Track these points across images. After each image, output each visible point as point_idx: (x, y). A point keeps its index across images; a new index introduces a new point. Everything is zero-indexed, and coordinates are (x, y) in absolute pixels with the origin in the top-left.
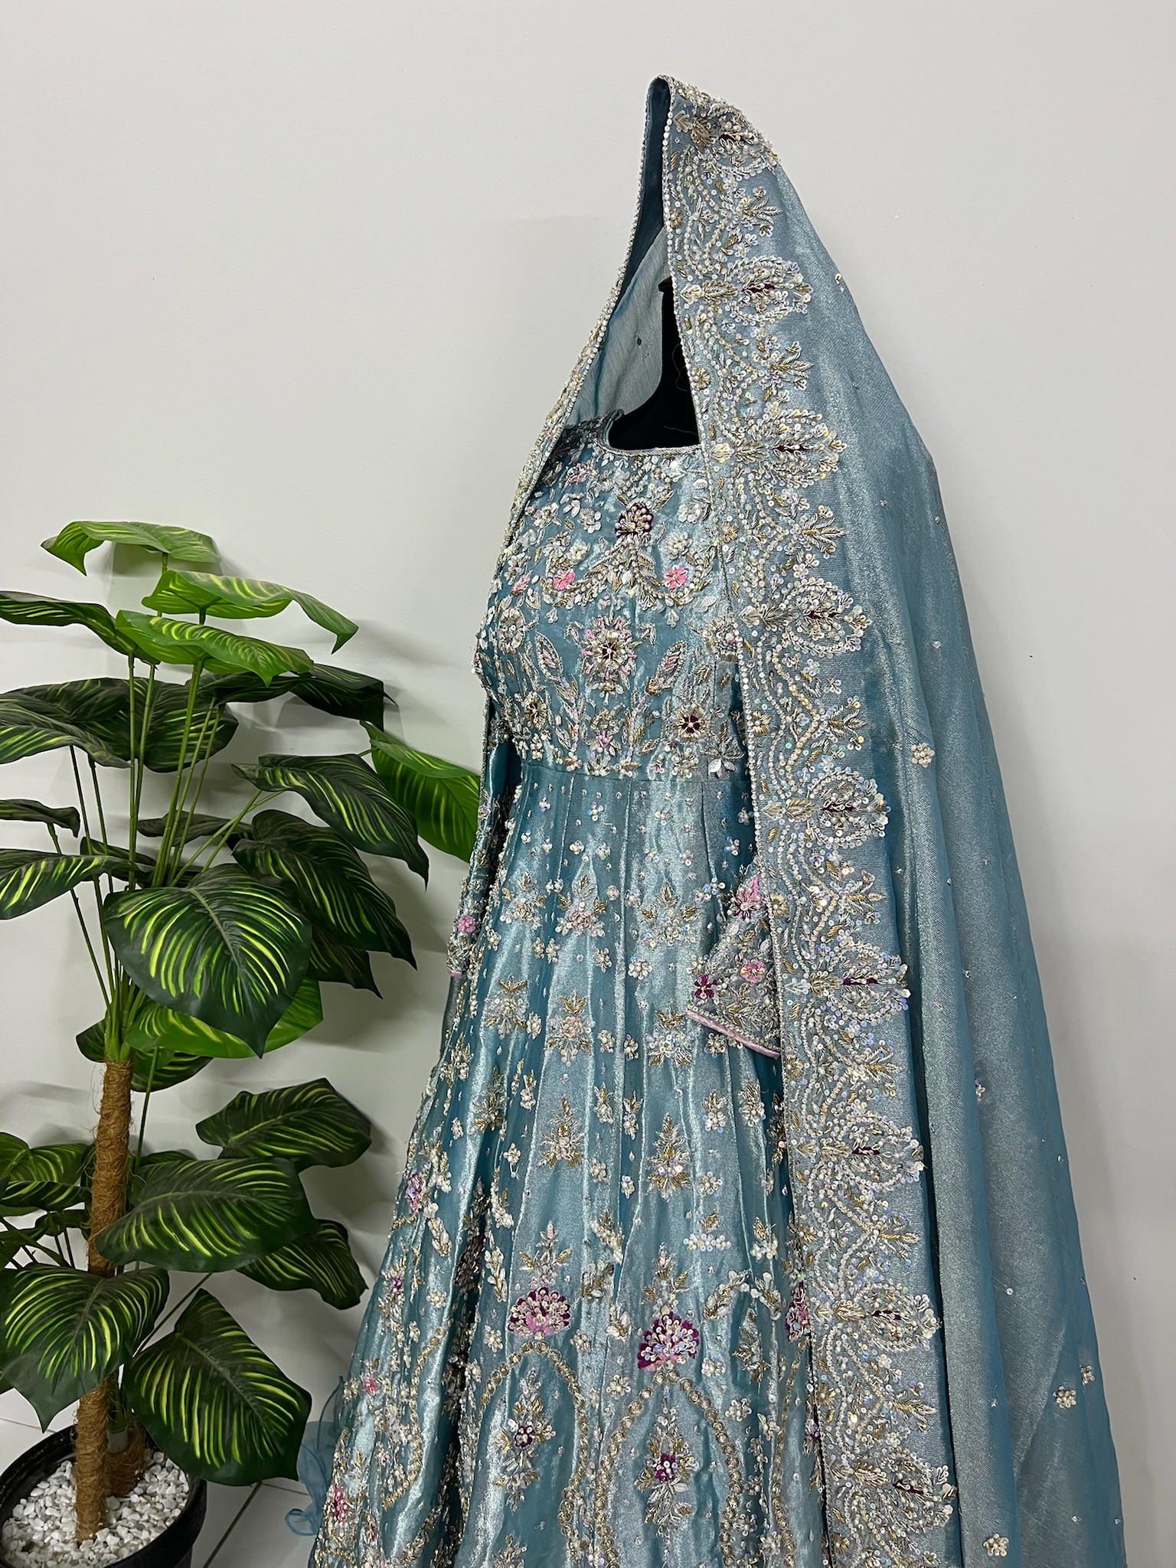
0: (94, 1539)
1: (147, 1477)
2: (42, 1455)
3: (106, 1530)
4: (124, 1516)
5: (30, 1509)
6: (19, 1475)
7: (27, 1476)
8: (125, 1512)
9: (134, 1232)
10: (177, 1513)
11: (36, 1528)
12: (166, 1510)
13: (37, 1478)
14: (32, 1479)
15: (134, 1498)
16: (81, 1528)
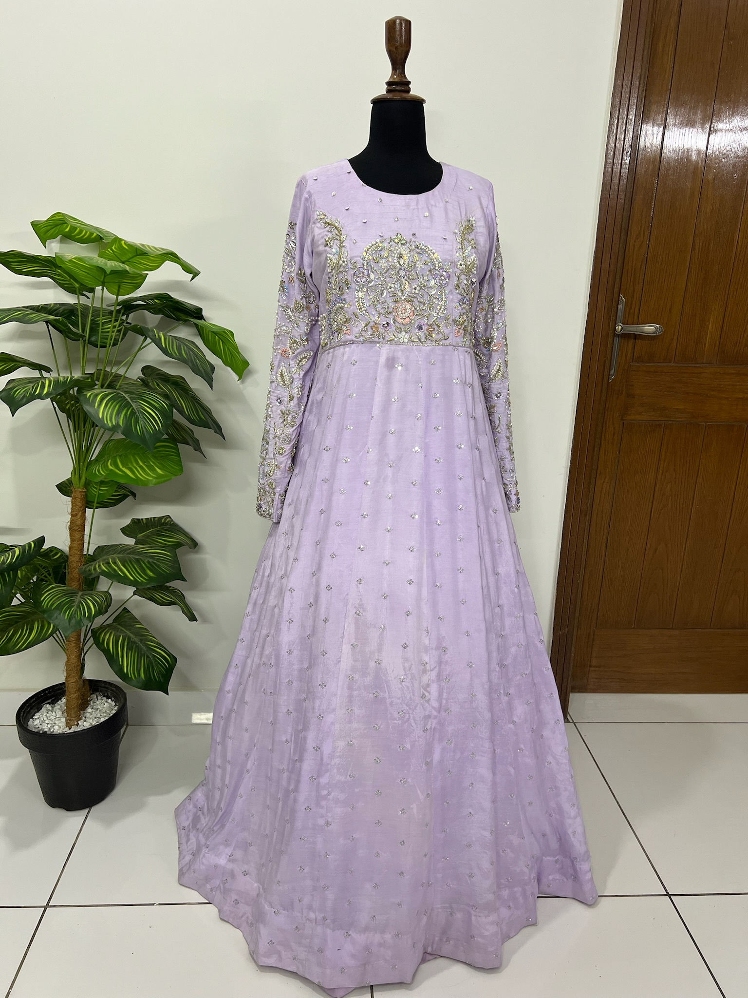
0: (78, 724)
1: (91, 702)
3: (82, 721)
4: (87, 716)
5: (37, 722)
7: (31, 709)
9: (97, 566)
11: (44, 727)
12: (108, 712)
14: (33, 711)
15: (89, 710)
16: (70, 720)
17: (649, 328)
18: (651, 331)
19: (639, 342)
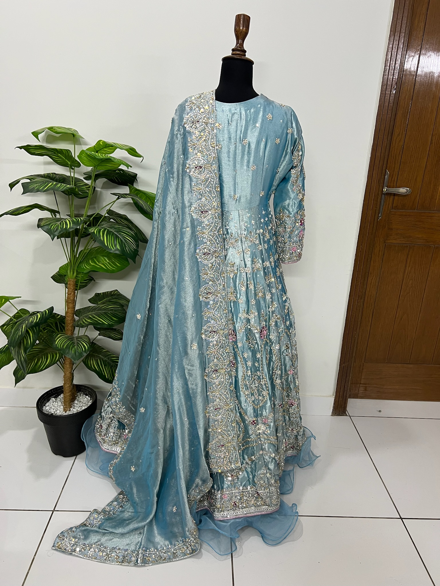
0: (70, 410)
1: (77, 398)
2: (46, 396)
3: (72, 408)
5: (48, 408)
6: (42, 400)
7: (44, 401)
8: (75, 405)
10: (90, 403)
11: (51, 411)
12: (86, 403)
13: (46, 402)
14: (45, 402)
15: (76, 402)
16: (66, 408)
17: (403, 190)
18: (404, 192)
19: (396, 198)
